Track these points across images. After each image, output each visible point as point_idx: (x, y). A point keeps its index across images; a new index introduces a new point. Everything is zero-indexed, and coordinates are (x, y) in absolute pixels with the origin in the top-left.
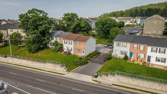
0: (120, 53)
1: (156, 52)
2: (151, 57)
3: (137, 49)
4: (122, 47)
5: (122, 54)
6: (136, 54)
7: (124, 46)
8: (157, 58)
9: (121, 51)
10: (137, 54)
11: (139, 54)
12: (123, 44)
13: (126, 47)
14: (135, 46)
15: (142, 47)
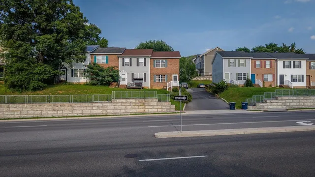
0: (237, 77)
1: (290, 68)
2: (285, 76)
3: (261, 67)
4: (239, 66)
5: (240, 79)
6: (261, 75)
7: (242, 65)
8: (292, 76)
9: (237, 74)
10: (263, 75)
11: (265, 76)
12: (239, 61)
13: (245, 66)
14: (258, 63)
15: (268, 63)
